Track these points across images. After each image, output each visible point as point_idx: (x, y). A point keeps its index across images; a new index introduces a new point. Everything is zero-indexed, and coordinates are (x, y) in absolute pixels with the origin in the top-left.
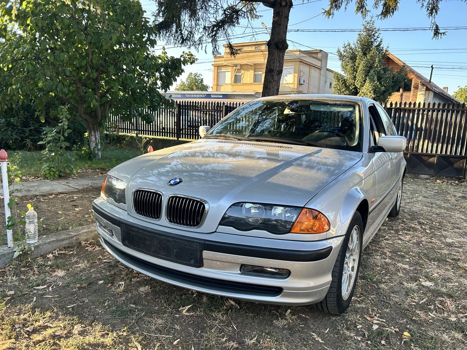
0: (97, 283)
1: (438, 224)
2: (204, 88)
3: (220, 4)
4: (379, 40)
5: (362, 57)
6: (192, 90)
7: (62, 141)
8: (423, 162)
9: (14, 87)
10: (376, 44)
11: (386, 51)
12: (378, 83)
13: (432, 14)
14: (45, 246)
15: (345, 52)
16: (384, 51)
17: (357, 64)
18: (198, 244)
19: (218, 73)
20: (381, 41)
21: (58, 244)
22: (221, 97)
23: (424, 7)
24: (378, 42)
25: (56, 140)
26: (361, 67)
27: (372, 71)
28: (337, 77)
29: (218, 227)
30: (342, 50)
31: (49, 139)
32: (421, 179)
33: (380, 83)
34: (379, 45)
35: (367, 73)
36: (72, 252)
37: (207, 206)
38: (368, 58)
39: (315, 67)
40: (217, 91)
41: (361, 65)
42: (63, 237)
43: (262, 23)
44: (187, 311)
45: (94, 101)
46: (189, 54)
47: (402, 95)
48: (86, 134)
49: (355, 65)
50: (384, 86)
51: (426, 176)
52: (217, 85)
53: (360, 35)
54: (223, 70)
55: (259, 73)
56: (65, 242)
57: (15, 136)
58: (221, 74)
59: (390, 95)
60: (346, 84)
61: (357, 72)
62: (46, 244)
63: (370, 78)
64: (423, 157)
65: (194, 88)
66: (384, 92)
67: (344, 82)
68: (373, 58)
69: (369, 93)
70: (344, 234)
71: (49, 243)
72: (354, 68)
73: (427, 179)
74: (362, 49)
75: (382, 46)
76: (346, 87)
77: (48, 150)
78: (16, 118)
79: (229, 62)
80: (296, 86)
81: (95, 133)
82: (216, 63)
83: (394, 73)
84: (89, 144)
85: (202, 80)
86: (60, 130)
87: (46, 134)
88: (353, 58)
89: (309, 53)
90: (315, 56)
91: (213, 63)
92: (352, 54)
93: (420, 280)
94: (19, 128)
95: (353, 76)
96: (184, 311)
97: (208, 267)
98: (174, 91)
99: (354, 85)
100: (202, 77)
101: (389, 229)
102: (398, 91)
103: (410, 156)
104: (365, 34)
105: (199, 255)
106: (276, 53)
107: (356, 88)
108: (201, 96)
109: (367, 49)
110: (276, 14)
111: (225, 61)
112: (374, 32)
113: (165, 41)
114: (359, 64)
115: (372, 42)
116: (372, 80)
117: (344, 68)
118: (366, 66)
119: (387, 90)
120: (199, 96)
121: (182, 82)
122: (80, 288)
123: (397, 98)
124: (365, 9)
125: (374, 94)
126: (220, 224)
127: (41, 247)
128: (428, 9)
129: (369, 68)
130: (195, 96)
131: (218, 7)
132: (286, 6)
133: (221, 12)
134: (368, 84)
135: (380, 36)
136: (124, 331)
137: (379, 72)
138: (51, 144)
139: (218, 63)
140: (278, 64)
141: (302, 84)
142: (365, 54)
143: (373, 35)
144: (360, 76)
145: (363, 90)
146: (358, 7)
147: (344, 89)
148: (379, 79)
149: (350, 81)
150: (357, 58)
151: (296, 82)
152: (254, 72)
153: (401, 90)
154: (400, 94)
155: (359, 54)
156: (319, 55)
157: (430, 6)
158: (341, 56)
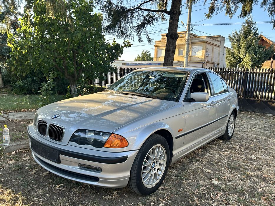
0: (25, 168)
1: (253, 146)
2: (151, 59)
3: (141, 14)
4: (256, 28)
5: (244, 39)
6: (144, 60)
7: (50, 90)
8: (269, 106)
9: (29, 61)
10: (254, 31)
11: (261, 35)
12: (254, 55)
13: (272, 14)
14: (12, 147)
15: (233, 37)
16: (259, 35)
17: (241, 44)
18: (57, 151)
19: (157, 50)
20: (257, 30)
21: (20, 146)
22: (157, 64)
23: (266, 10)
24: (255, 30)
25: (47, 90)
26: (243, 46)
27: (250, 48)
28: (228, 52)
29: (69, 142)
30: (231, 35)
31: (44, 89)
32: (267, 116)
33: (255, 55)
34: (256, 32)
35: (247, 49)
36: (26, 151)
37: (64, 130)
38: (248, 40)
39: (217, 46)
40: (156, 61)
41: (243, 44)
42: (24, 142)
43: (181, 21)
44: (60, 187)
45: (72, 69)
46: (127, 41)
47: (272, 62)
48: (69, 86)
49: (240, 44)
50: (259, 57)
51: (271, 115)
52: (157, 57)
53: (243, 26)
54: (160, 48)
55: (182, 50)
56: (24, 146)
57: (35, 87)
58: (159, 51)
59: (263, 62)
60: (234, 56)
61: (240, 48)
62: (13, 146)
63: (249, 53)
64: (268, 103)
65: (145, 59)
66: (259, 61)
67: (233, 54)
68: (251, 40)
69: (248, 62)
70: (138, 149)
71: (15, 146)
72: (239, 46)
73: (271, 117)
74: (245, 35)
75: (258, 32)
76: (234, 58)
77: (42, 95)
78: (37, 77)
79: (164, 44)
80: (204, 57)
81: (74, 86)
82: (156, 45)
83: (266, 49)
84: (70, 92)
85: (150, 54)
86: (49, 85)
87: (42, 86)
88: (239, 40)
89: (213, 38)
90: (216, 39)
91: (155, 45)
92: (238, 38)
93: (213, 179)
94: (38, 82)
95: (238, 51)
96: (58, 187)
97: (63, 164)
98: (134, 61)
99: (239, 57)
100: (150, 53)
101: (218, 148)
102: (269, 60)
103: (260, 102)
104: (246, 25)
105: (58, 157)
106: (171, 40)
107: (240, 58)
108: (146, 64)
109: (248, 34)
110: (171, 19)
111: (161, 43)
112: (252, 24)
113: (112, 35)
114: (242, 44)
115: (251, 30)
116: (250, 54)
117: (233, 46)
118: (247, 45)
119: (261, 59)
120: (144, 64)
121: (138, 56)
122: (14, 170)
123: (269, 64)
124: (231, 12)
125: (252, 62)
126: (70, 140)
127: (10, 148)
128: (269, 12)
129: (248, 46)
130: (142, 64)
131: (140, 16)
132: (176, 14)
133: (142, 18)
134: (247, 56)
135: (257, 26)
136: (19, 194)
137: (255, 49)
138: (44, 92)
139: (157, 45)
140: (172, 47)
141: (207, 56)
142: (246, 37)
143: (252, 26)
144: (242, 51)
145: (245, 60)
146: (227, 12)
147: (232, 59)
148: (255, 53)
149: (236, 54)
150: (241, 40)
151: (204, 55)
152: (179, 49)
153: (271, 59)
154: (271, 62)
155: (242, 37)
156: (219, 39)
157: (270, 9)
158: (231, 39)
